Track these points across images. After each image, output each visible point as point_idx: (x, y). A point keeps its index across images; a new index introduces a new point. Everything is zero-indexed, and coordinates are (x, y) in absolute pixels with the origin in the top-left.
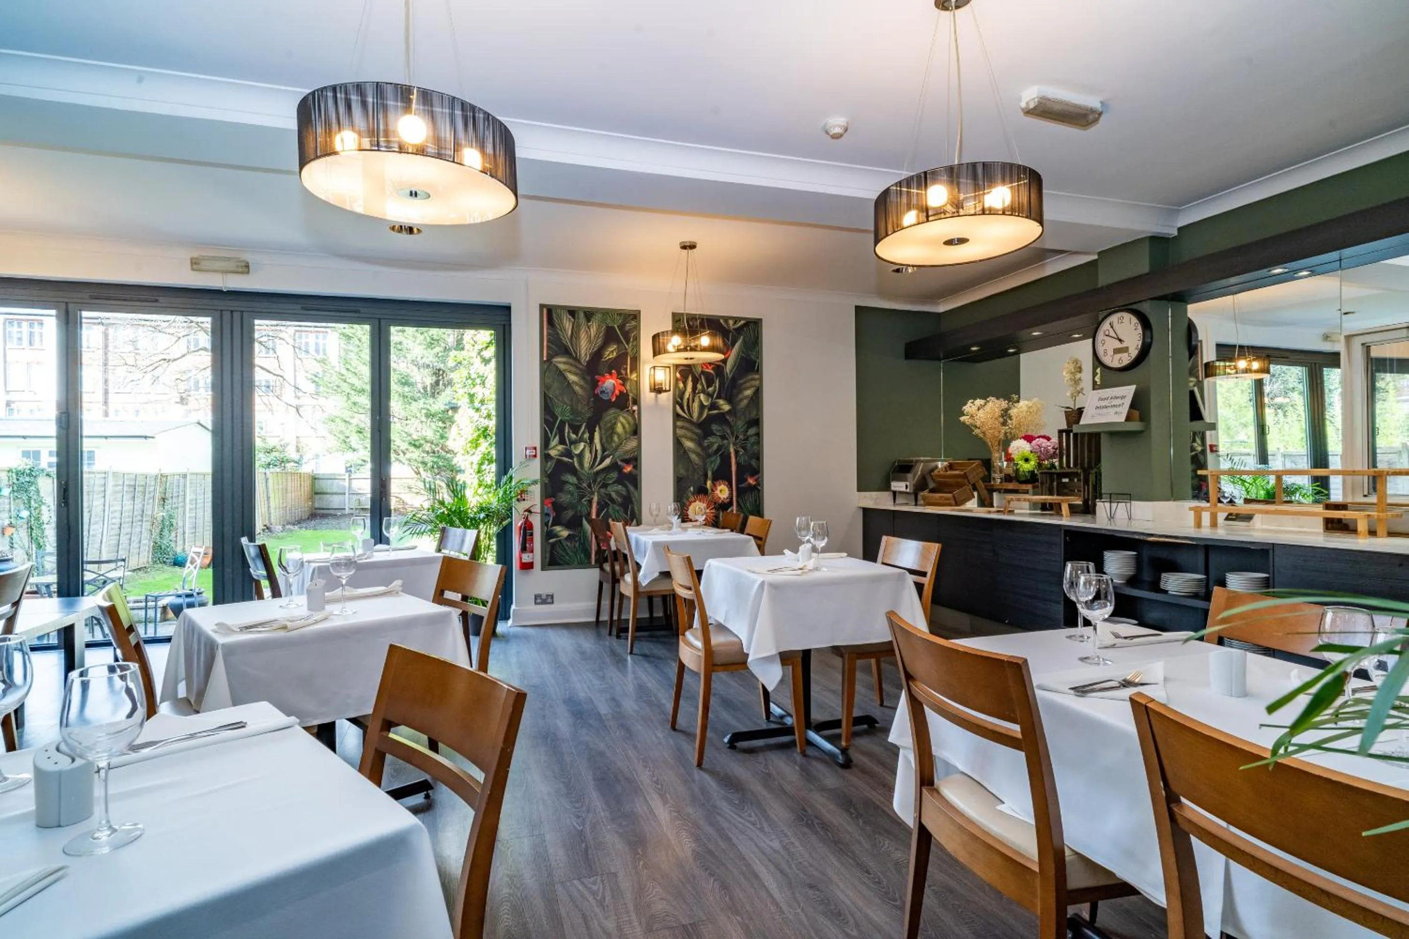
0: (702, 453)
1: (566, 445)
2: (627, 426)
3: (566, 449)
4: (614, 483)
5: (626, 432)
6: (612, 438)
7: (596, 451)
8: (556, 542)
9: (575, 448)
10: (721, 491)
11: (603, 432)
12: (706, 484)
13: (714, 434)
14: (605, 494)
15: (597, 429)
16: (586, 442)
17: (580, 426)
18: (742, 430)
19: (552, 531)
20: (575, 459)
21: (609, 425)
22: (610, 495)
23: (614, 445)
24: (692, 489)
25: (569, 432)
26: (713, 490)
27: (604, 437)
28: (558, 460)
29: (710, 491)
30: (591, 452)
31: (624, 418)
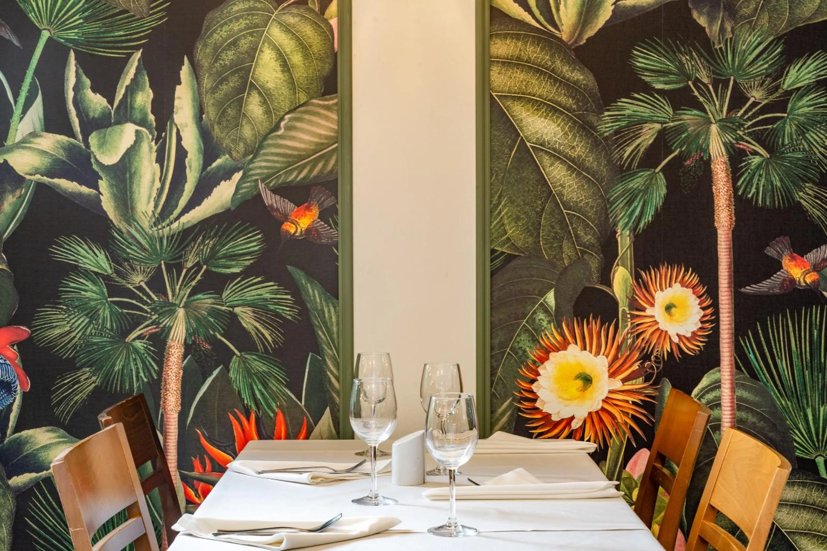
0: (590, 161)
1: (71, 134)
2: (297, 59)
3: (70, 149)
4: (246, 273)
5: (292, 83)
6: (240, 104)
7: (182, 153)
8: (36, 484)
9: (102, 144)
10: (669, 308)
11: (207, 82)
12: (608, 282)
13: (648, 89)
14: (215, 313)
15: (185, 72)
16: (143, 122)
17: (124, 62)
18: (762, 67)
19: (19, 444)
20: (103, 184)
21: (229, 56)
22: (234, 316)
23: (247, 132)
24: (550, 298)
25: (77, 88)
26: (634, 305)
27: (209, 101)
28: (39, 185)
29: (623, 307)
30: (160, 159)
31: (287, 29)
